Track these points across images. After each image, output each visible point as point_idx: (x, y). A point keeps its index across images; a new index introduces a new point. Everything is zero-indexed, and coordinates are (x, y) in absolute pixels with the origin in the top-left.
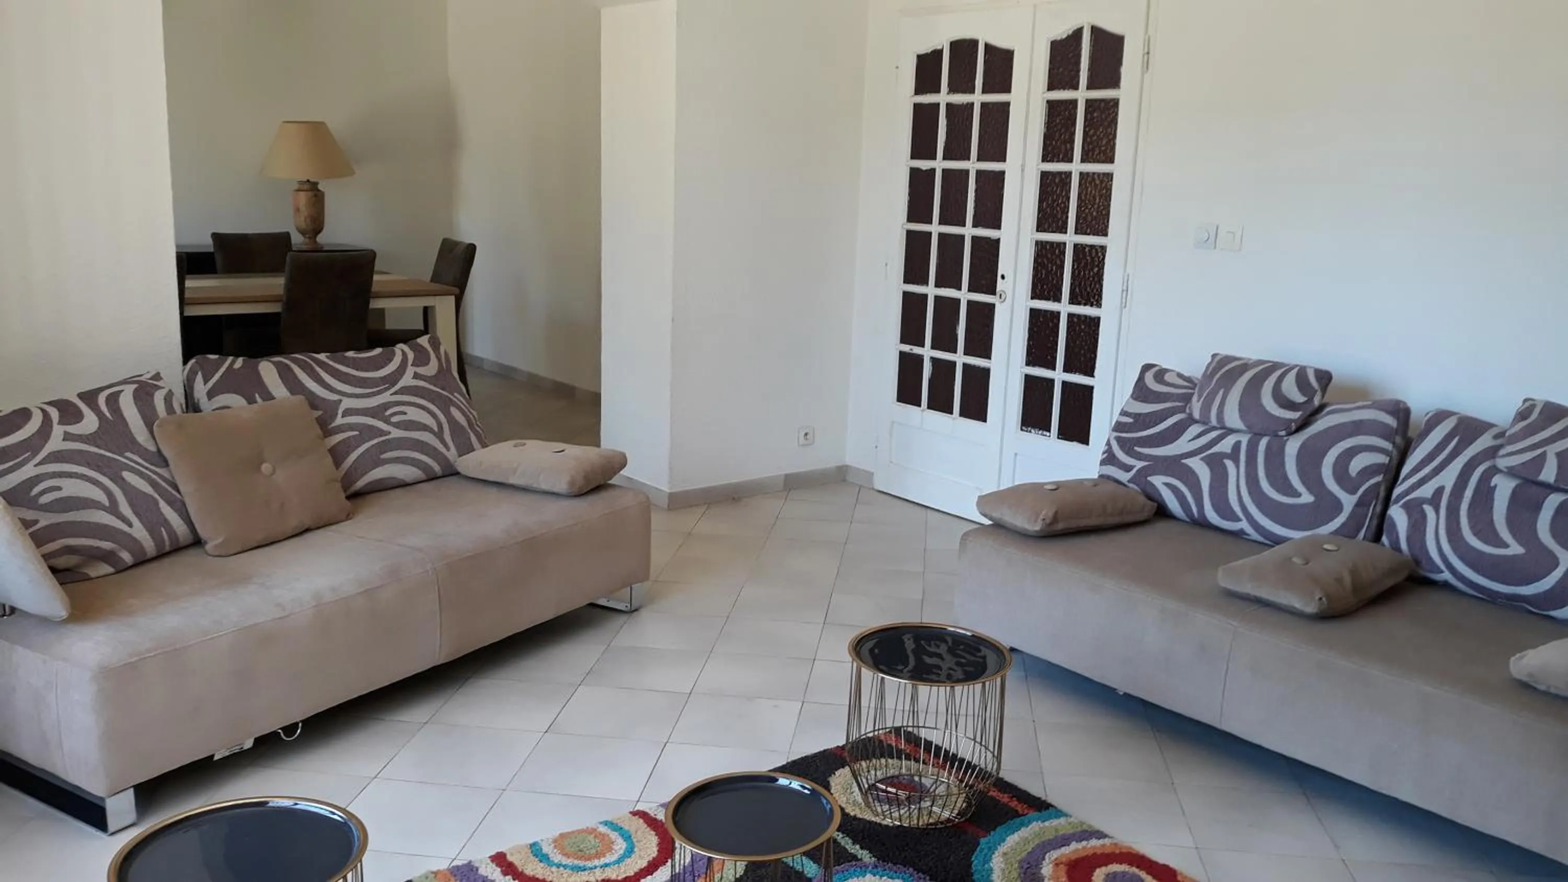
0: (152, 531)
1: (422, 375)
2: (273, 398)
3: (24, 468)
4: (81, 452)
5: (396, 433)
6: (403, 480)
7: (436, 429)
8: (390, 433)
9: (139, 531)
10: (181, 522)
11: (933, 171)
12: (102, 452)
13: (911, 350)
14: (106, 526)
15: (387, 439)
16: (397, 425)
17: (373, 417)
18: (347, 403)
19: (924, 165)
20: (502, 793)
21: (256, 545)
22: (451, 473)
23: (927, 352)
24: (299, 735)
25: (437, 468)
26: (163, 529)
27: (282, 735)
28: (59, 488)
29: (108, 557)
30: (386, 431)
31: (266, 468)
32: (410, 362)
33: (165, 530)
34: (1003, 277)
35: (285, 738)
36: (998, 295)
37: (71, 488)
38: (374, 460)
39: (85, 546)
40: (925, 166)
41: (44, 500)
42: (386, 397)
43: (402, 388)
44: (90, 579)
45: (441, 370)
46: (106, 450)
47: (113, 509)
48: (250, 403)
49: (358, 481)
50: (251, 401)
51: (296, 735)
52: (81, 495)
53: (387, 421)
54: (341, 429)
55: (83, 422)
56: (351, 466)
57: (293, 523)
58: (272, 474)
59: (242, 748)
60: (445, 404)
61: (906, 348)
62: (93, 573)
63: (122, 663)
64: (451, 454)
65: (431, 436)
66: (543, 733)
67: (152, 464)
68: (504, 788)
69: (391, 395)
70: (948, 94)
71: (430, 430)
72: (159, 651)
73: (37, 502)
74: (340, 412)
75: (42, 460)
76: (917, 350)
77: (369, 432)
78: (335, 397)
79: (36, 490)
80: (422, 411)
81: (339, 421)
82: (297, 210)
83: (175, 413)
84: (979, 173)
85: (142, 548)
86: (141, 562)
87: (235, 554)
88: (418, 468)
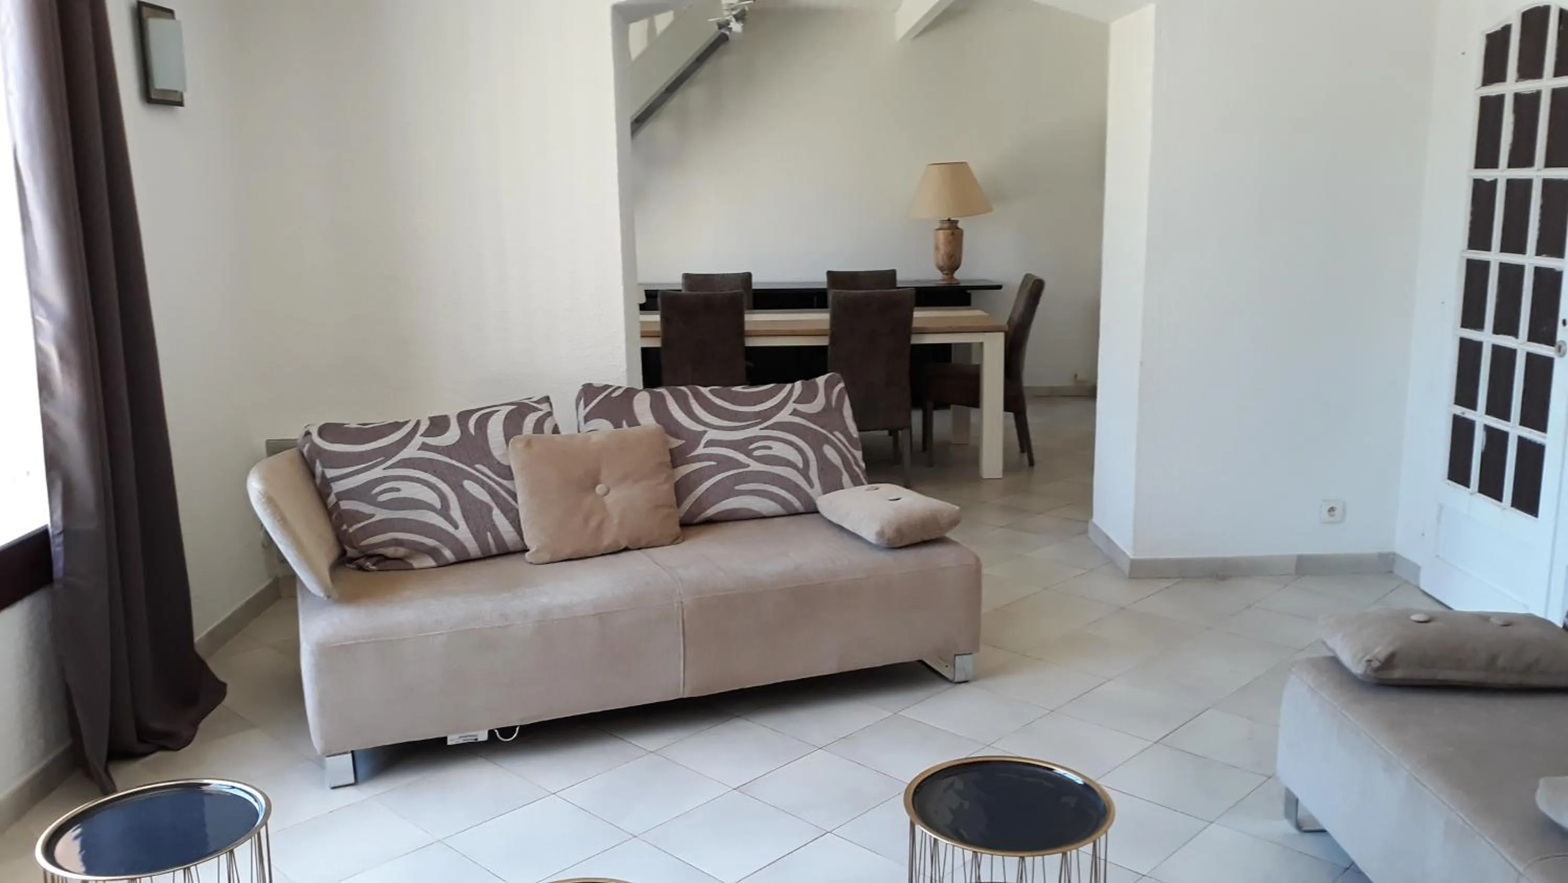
0: (477, 535)
1: (803, 412)
2: (639, 425)
3: (373, 470)
4: (431, 461)
5: (755, 466)
6: (761, 514)
7: (801, 465)
8: (748, 466)
9: (464, 534)
10: (511, 529)
11: (1494, 183)
12: (454, 462)
13: (1463, 413)
14: (433, 525)
15: (744, 472)
16: (759, 459)
17: (735, 450)
18: (711, 434)
19: (1487, 175)
20: (630, 839)
21: (567, 558)
22: (812, 510)
23: (1480, 418)
24: (516, 738)
25: (797, 504)
26: (489, 534)
27: (498, 734)
28: (398, 490)
29: (433, 552)
30: (745, 464)
31: (600, 489)
32: (793, 398)
33: (492, 535)
34: (1564, 323)
35: (501, 739)
36: (1557, 346)
37: (409, 490)
38: (726, 490)
39: (408, 540)
40: (1488, 177)
41: (382, 498)
42: (754, 431)
43: (776, 423)
44: (413, 569)
45: (827, 408)
46: (457, 461)
47: (444, 512)
48: (616, 427)
49: (709, 508)
50: (618, 425)
51: (512, 738)
52: (416, 497)
53: (749, 454)
54: (699, 458)
55: (446, 435)
56: (702, 494)
57: (607, 540)
58: (605, 495)
59: (476, 739)
60: (817, 442)
61: (1460, 410)
62: (416, 564)
63: (338, 644)
64: (815, 492)
65: (795, 472)
66: (730, 789)
67: (499, 476)
68: (636, 835)
69: (761, 429)
70: (1517, 81)
71: (793, 465)
72: (374, 639)
73: (376, 498)
74: (703, 442)
75: (391, 465)
76: (1469, 414)
77: (725, 463)
78: (701, 428)
79: (377, 490)
80: (791, 448)
81: (700, 450)
82: (937, 248)
83: (542, 432)
84: (1547, 183)
85: (464, 547)
86: (464, 559)
87: (548, 563)
88: (776, 501)
